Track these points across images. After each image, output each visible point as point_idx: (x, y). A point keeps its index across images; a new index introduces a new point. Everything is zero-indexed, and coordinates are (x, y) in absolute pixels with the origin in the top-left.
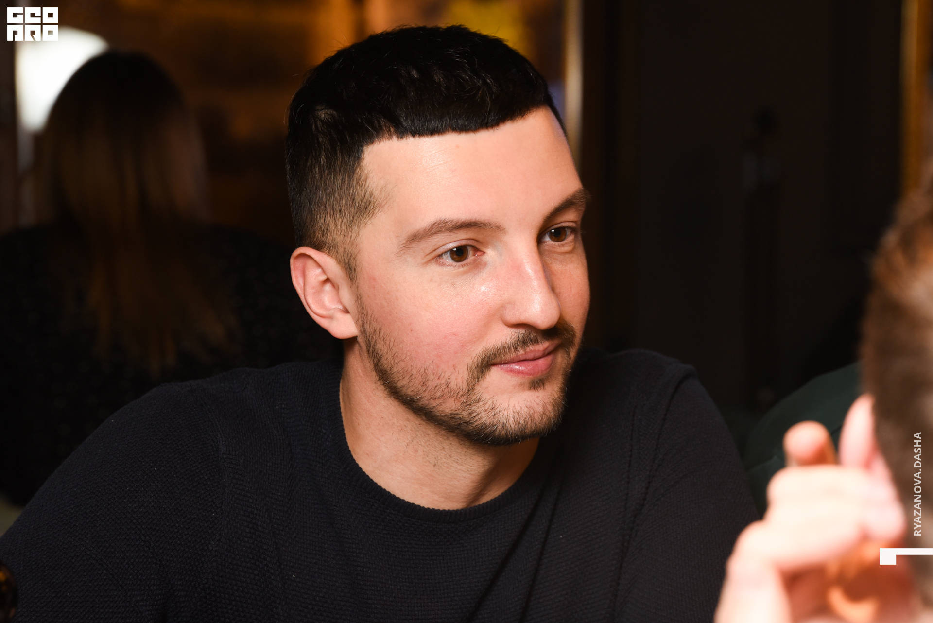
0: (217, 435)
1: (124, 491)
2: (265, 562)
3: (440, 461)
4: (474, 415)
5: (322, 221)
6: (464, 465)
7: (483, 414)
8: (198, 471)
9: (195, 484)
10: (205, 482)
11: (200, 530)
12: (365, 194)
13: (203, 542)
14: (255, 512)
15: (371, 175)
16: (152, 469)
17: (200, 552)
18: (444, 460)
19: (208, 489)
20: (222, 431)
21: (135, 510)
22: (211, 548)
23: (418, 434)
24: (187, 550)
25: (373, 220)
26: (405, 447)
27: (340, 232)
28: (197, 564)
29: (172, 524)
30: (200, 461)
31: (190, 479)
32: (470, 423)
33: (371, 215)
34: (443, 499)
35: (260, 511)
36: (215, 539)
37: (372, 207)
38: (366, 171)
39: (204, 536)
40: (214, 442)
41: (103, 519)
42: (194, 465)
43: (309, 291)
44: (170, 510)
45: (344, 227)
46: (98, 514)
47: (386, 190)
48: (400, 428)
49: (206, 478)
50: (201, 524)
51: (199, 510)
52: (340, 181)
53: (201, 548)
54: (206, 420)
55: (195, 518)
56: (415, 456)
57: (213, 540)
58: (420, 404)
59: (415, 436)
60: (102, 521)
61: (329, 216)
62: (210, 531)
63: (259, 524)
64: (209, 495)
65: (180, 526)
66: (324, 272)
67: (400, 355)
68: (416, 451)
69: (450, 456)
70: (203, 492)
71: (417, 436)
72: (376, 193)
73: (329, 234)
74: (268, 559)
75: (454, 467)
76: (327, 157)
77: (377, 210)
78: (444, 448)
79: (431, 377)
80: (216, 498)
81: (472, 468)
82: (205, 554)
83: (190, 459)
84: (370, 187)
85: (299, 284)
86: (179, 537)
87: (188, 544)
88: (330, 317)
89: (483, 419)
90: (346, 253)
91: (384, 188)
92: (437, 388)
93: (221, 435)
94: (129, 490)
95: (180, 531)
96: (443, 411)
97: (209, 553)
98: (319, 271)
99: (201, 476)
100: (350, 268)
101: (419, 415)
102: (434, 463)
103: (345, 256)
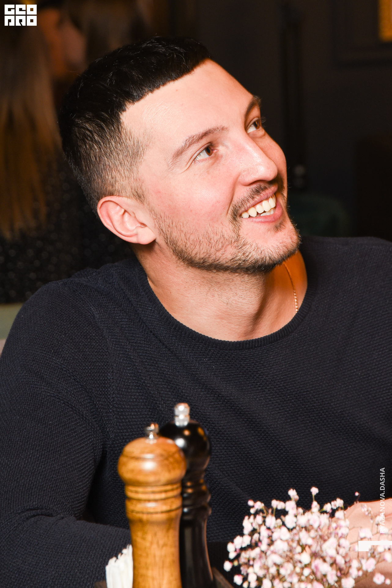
0: (91, 309)
1: (51, 353)
2: (143, 381)
3: (230, 300)
4: (247, 254)
5: (110, 177)
6: (246, 298)
7: (253, 253)
8: (88, 332)
9: (89, 340)
10: (94, 338)
11: (100, 368)
12: (134, 143)
13: (103, 375)
14: (128, 351)
15: (132, 130)
16: (61, 337)
17: (104, 382)
18: (233, 298)
19: (97, 341)
20: (93, 305)
21: (62, 362)
22: (109, 378)
23: (212, 284)
24: (96, 382)
25: (145, 158)
26: (206, 295)
27: (125, 178)
28: (104, 390)
29: (84, 368)
30: (87, 325)
31: (85, 337)
32: (246, 261)
33: (143, 155)
34: (238, 327)
35: (131, 349)
36: (110, 371)
37: (142, 149)
38: (128, 129)
39: (103, 371)
40: (90, 313)
41: (46, 373)
42: (84, 329)
43: (117, 224)
44: (80, 359)
45: (127, 173)
46: (42, 372)
47: (147, 134)
48: (199, 285)
49: (94, 335)
50: (100, 364)
51: (96, 356)
52: (113, 143)
53: (103, 379)
54: (80, 300)
55: (95, 361)
56: (213, 300)
57: (109, 373)
58: (210, 261)
59: (210, 286)
60: (46, 375)
61: (114, 171)
62: (106, 368)
63: (132, 357)
64: (99, 345)
65: (88, 368)
66: (121, 207)
67: (189, 232)
68: (213, 296)
69: (236, 294)
70: (95, 344)
71: (212, 285)
72: (141, 139)
73: (117, 184)
74: (144, 378)
75: (240, 302)
76: (99, 136)
77: (145, 150)
78: (231, 289)
79: (212, 235)
80: (103, 346)
81: (251, 299)
82: (106, 382)
83: (81, 326)
84: (135, 137)
85: (108, 224)
86: (90, 375)
87: (96, 378)
88: (136, 235)
89: (255, 256)
90: (133, 188)
91: (145, 134)
92: (218, 242)
93: (93, 308)
94: (54, 352)
95: (89, 371)
96: (226, 258)
97: (109, 381)
98: (118, 208)
99: (91, 335)
100: (139, 196)
101: (210, 270)
102: (226, 303)
103: (133, 191)
